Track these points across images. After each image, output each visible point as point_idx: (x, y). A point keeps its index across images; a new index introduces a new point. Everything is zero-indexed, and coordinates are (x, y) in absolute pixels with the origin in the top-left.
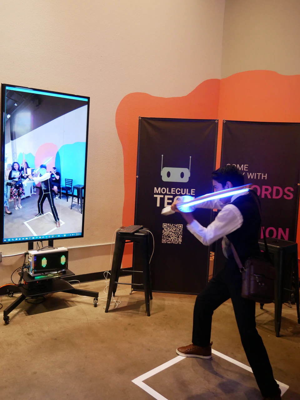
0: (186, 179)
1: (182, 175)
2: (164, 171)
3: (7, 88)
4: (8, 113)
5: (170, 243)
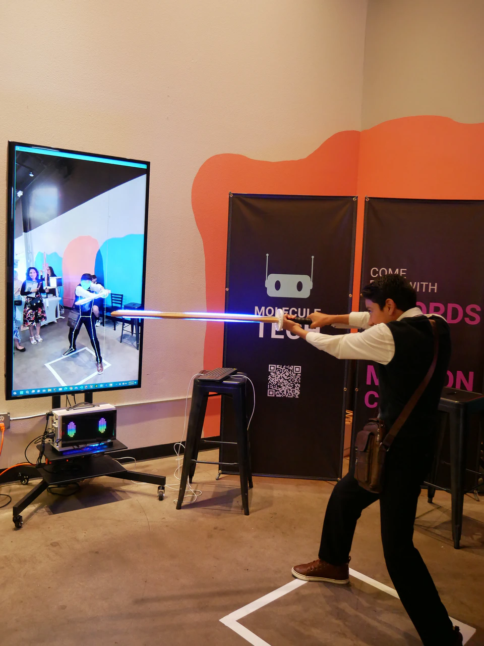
0: (305, 293)
1: (300, 286)
2: (270, 281)
3: (18, 148)
4: (18, 190)
5: (280, 396)
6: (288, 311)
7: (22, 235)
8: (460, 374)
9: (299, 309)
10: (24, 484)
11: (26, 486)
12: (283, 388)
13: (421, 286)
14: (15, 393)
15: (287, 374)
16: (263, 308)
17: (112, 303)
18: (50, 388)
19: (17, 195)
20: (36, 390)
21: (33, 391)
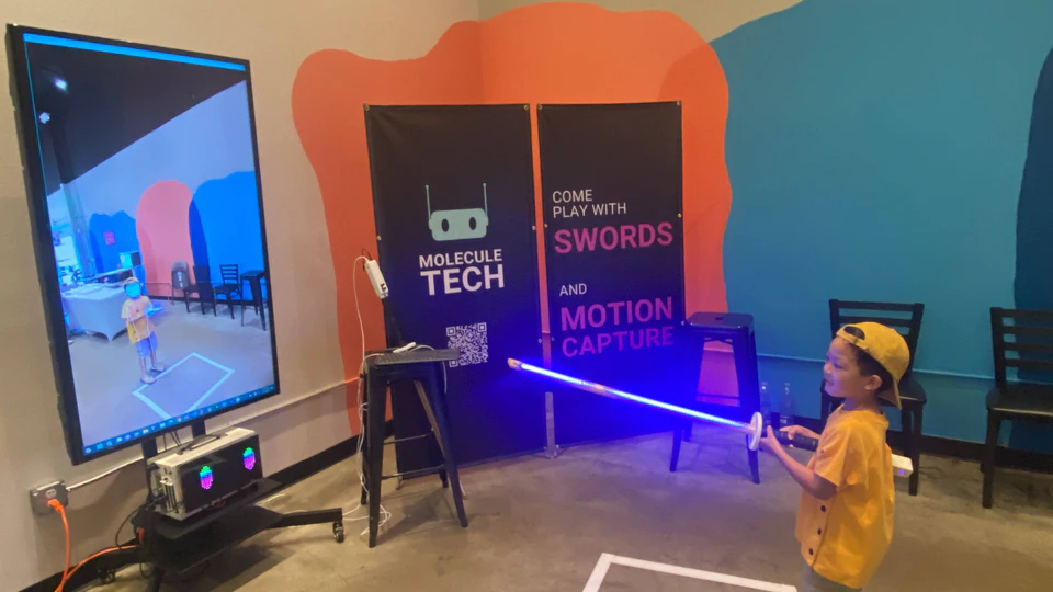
0: (480, 232)
1: (473, 224)
2: (435, 220)
3: (28, 38)
4: (39, 114)
5: (465, 364)
6: (463, 256)
7: (57, 188)
8: (658, 302)
9: (476, 253)
10: (108, 583)
11: (112, 585)
12: (468, 353)
13: (609, 207)
14: (88, 451)
15: (471, 335)
16: (430, 257)
17: (224, 279)
18: (146, 428)
19: (39, 120)
20: (123, 436)
21: (120, 440)
